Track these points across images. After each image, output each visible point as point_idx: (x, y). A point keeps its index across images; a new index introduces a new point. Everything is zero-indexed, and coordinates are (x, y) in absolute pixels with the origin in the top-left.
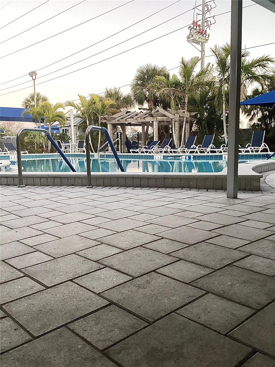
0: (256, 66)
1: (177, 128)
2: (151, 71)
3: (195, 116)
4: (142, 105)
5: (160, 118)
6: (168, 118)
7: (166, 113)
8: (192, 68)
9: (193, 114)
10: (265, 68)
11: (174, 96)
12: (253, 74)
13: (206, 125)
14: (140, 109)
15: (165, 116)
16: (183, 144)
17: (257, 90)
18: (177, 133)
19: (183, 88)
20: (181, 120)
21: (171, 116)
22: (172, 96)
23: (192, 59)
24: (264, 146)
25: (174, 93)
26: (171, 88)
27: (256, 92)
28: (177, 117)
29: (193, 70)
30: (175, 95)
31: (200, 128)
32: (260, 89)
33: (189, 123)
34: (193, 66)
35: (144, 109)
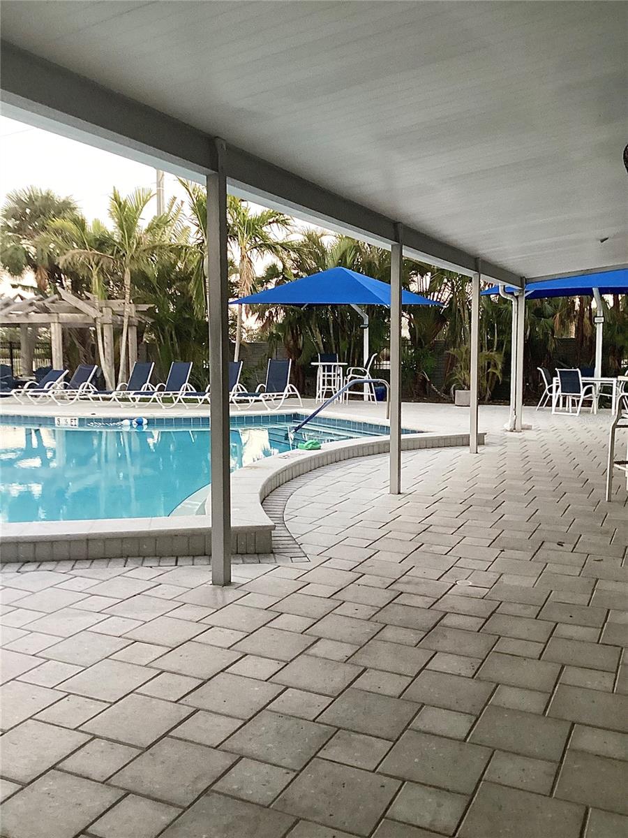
0: (270, 223)
1: (109, 338)
2: (39, 199)
3: (149, 313)
4: (20, 276)
5: (65, 316)
6: (84, 318)
7: (81, 304)
8: (137, 209)
9: (144, 307)
10: (288, 227)
11: (97, 266)
12: (264, 238)
13: (173, 332)
14: (14, 286)
15: (77, 310)
16: (122, 379)
17: (274, 266)
18: (109, 350)
19: (118, 252)
20: (116, 322)
21: (93, 313)
22: (94, 266)
23: (138, 192)
24: (290, 390)
25: (98, 263)
26: (91, 250)
27: (272, 272)
28: (107, 314)
29: (139, 215)
30: (100, 264)
31: (161, 337)
32: (280, 267)
33: (135, 329)
34: (140, 207)
35: (25, 287)
